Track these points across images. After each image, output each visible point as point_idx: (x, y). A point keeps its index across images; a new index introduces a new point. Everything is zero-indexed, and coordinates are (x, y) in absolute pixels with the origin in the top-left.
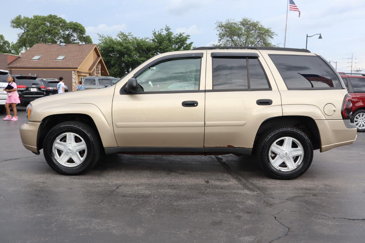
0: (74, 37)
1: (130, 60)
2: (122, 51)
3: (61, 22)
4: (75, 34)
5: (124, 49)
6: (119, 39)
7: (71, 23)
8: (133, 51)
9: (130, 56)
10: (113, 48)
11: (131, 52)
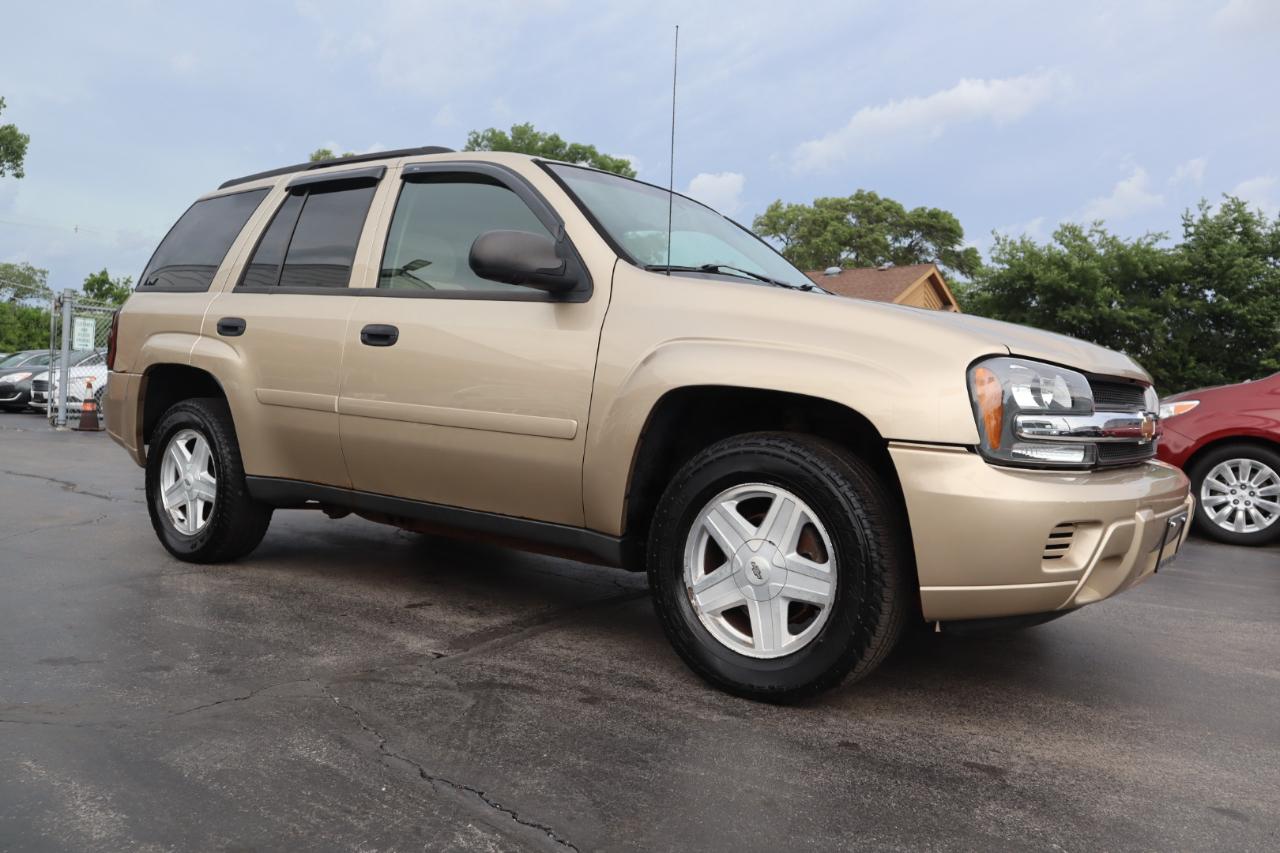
0: (929, 254)
1: (1086, 315)
2: (1062, 287)
3: (888, 209)
4: (929, 246)
5: (1072, 278)
6: (1059, 247)
7: (919, 213)
8: (1103, 287)
9: (1090, 303)
10: (1030, 278)
11: (1094, 290)
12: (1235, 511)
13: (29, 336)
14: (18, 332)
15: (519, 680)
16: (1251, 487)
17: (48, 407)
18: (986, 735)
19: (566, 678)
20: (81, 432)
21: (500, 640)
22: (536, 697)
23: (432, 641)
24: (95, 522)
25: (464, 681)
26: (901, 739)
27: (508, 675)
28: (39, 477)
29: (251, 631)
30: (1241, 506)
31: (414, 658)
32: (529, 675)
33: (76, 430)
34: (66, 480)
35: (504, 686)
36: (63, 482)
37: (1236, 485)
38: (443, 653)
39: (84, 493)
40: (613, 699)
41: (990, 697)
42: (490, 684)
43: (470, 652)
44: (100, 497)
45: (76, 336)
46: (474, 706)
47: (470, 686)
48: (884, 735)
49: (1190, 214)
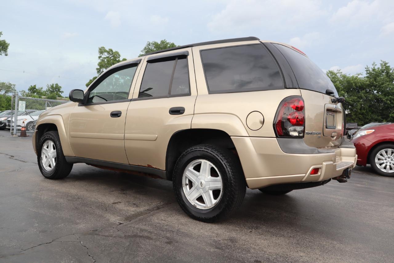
12: (386, 165)
13: (9, 105)
14: (6, 104)
15: (146, 234)
16: (391, 158)
17: (11, 128)
18: (306, 257)
19: (162, 233)
20: (21, 137)
21: (142, 217)
22: (151, 241)
23: (119, 218)
24: (16, 171)
25: (127, 234)
26: (276, 259)
27: (142, 232)
28: (3, 154)
29: (58, 214)
30: (388, 164)
31: (111, 225)
32: (150, 232)
33: (19, 136)
34: (11, 155)
35: (141, 237)
36: (10, 155)
37: (386, 157)
38: (122, 222)
39: (16, 159)
40: (177, 242)
41: (307, 240)
42: (136, 236)
43: (131, 222)
44: (21, 161)
45: (19, 106)
46: (129, 245)
47: (129, 236)
48: (270, 257)
49: (368, 67)
